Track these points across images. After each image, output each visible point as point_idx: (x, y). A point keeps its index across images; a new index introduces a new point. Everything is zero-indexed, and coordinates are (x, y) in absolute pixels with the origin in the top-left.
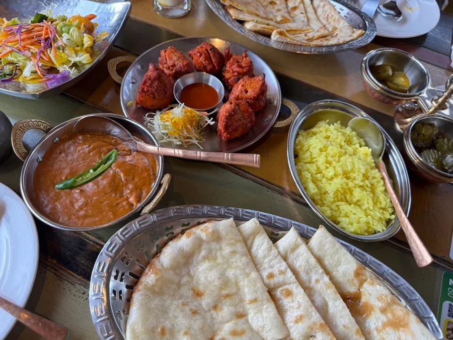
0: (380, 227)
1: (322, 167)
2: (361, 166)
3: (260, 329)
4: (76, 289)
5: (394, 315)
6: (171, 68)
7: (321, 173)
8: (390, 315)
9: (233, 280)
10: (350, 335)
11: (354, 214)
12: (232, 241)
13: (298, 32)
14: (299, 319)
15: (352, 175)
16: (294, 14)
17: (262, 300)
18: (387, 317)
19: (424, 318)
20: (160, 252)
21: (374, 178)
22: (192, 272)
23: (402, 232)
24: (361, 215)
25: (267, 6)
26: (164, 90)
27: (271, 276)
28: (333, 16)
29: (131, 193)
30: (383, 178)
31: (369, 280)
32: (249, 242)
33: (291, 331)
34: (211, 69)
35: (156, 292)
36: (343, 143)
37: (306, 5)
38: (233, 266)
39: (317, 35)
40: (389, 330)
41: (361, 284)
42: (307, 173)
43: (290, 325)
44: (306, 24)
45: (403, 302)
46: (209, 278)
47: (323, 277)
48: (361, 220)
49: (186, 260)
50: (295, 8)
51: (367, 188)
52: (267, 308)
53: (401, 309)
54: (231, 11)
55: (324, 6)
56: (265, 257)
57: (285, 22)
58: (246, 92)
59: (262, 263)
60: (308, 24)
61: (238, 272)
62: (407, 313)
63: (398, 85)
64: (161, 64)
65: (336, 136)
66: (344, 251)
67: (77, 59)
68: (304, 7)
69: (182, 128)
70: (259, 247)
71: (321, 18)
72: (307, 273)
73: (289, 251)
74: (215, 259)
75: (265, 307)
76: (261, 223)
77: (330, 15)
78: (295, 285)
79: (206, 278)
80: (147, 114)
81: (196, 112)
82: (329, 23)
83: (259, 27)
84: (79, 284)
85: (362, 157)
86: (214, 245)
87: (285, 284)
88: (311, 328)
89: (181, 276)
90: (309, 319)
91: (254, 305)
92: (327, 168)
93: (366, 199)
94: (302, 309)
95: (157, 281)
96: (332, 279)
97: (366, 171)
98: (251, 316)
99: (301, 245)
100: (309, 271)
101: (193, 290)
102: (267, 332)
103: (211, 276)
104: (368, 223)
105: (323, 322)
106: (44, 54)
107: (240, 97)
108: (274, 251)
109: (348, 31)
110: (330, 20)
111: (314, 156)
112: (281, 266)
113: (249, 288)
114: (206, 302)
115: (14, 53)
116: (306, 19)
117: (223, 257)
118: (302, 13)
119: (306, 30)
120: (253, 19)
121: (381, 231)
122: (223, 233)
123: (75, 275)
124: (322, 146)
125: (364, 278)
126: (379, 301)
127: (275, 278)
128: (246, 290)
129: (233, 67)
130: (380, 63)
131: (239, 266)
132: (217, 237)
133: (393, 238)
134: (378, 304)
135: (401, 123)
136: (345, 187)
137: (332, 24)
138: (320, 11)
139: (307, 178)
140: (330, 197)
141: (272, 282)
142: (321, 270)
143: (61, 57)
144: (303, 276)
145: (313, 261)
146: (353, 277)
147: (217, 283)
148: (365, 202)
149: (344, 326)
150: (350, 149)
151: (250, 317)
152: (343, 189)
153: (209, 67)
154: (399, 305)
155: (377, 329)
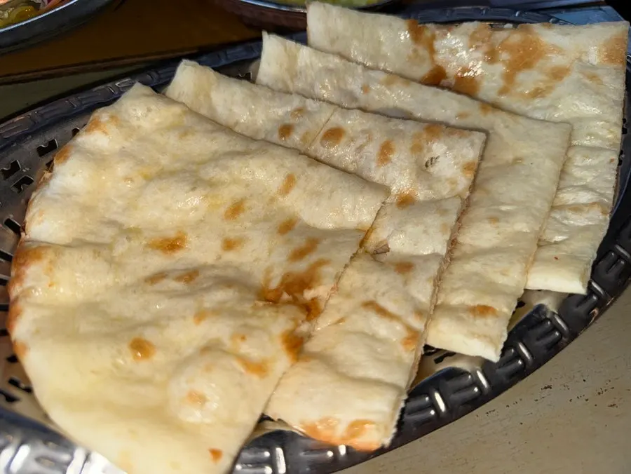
5: (509, 49)
8: (504, 56)
14: (387, 153)
17: (304, 172)
18: (503, 61)
27: (286, 130)
31: (437, 34)
41: (432, 51)
43: (377, 176)
47: (369, 76)
73: (287, 76)
78: (338, 115)
88: (416, 149)
90: (404, 138)
94: (376, 135)
99: (301, 50)
102: (353, 214)
125: (429, 37)
142: (360, 69)
146: (414, 46)
149: (459, 116)
155: (503, 91)
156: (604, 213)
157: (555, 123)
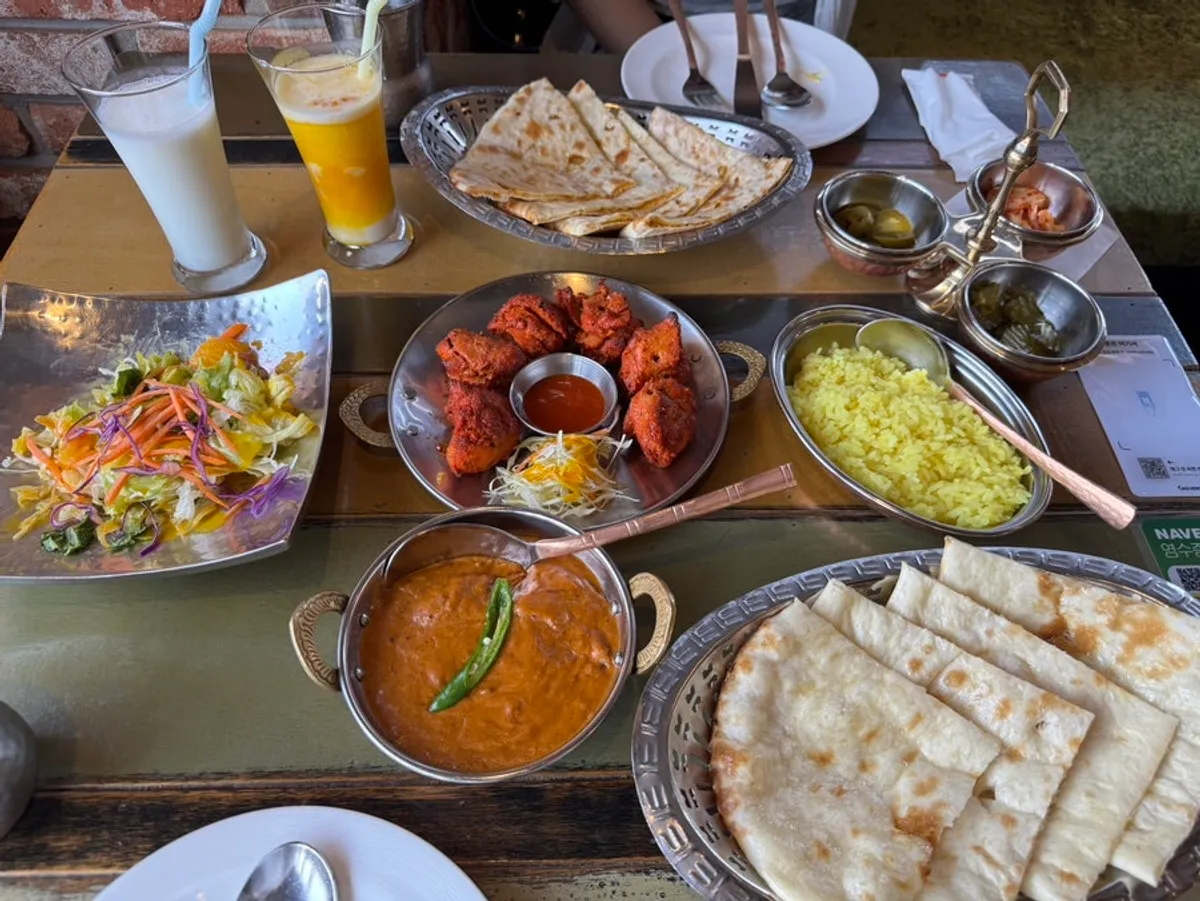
0: (1021, 496)
1: (869, 438)
2: (932, 407)
3: (955, 760)
4: (582, 887)
5: (1134, 622)
6: (481, 373)
7: (871, 448)
8: (1128, 627)
9: (865, 704)
10: (1089, 691)
11: (968, 494)
12: (821, 639)
13: (661, 202)
14: (1004, 709)
15: (926, 429)
16: (627, 167)
17: (930, 712)
18: (1126, 632)
19: (1178, 603)
20: (715, 722)
21: (962, 417)
22: (787, 728)
23: (1059, 488)
24: (980, 489)
25: (568, 169)
26: (503, 422)
27: (916, 664)
28: (703, 145)
29: (587, 644)
30: (975, 412)
31: (1066, 588)
32: (845, 627)
33: (1002, 735)
34: (555, 342)
35: (762, 793)
36: (873, 380)
37: (640, 142)
38: (848, 681)
39: (702, 194)
40: (1140, 650)
41: (1057, 602)
42: (853, 460)
43: (994, 727)
44: (664, 179)
45: (1137, 596)
46: (825, 724)
47: (994, 621)
48: (984, 498)
49: (767, 711)
50: (623, 155)
51: (962, 441)
52: (944, 720)
53: (1139, 608)
54: (521, 211)
55: (677, 133)
56: (886, 639)
57: (624, 191)
58: (656, 358)
59: (887, 650)
60: (669, 180)
61: (864, 686)
62: (1153, 610)
63: (892, 234)
64: (455, 372)
65: (855, 373)
66: (1003, 560)
67: (281, 435)
68: (640, 146)
69: (585, 479)
70: (866, 626)
71: (682, 157)
72: (966, 628)
73: (919, 607)
74: (811, 684)
75: (939, 719)
76: (847, 583)
77: (697, 146)
78: (962, 658)
79: (820, 726)
80: (491, 485)
81: (588, 436)
82: (706, 162)
83: (600, 223)
84: (581, 874)
85: (919, 389)
86: (795, 662)
87: (944, 665)
88: (1031, 713)
89: (778, 745)
90: (1021, 699)
91: (920, 728)
92: (877, 435)
93: (972, 460)
94: (997, 689)
95: (753, 771)
96: (1008, 617)
97: (945, 410)
98: (926, 749)
99: (933, 586)
100: (968, 624)
101: (811, 757)
102: (968, 759)
103: (826, 717)
104: (998, 499)
105: (1042, 691)
106: (207, 455)
107: (647, 372)
108: (896, 621)
109: (755, 167)
110: (701, 155)
111: (842, 424)
112: (922, 640)
113: (897, 704)
114: (843, 765)
115: (133, 481)
116: (657, 170)
117: (824, 675)
118: (642, 160)
119: (672, 193)
120: (572, 210)
121: (1026, 502)
122: (800, 631)
123: (562, 861)
124: (847, 401)
125: (1056, 589)
126: (1100, 613)
127: (926, 664)
128: (895, 709)
129: (599, 322)
130: (846, 202)
131: (856, 676)
132: (793, 645)
133: (1051, 507)
134: (1102, 620)
135: (929, 300)
136: (929, 455)
137: (712, 161)
138: (672, 143)
139: (860, 468)
140: (914, 482)
141: (924, 673)
142: (987, 613)
143: (247, 445)
144: (963, 636)
145: (966, 603)
146: (1041, 597)
147: (843, 723)
148: (973, 466)
149: (1074, 682)
150: (892, 385)
151: (925, 751)
152: (928, 459)
153: (551, 341)
154: (1133, 603)
155: (1120, 660)
156: (1190, 816)
157: (1164, 711)
